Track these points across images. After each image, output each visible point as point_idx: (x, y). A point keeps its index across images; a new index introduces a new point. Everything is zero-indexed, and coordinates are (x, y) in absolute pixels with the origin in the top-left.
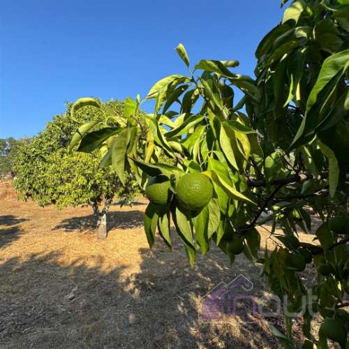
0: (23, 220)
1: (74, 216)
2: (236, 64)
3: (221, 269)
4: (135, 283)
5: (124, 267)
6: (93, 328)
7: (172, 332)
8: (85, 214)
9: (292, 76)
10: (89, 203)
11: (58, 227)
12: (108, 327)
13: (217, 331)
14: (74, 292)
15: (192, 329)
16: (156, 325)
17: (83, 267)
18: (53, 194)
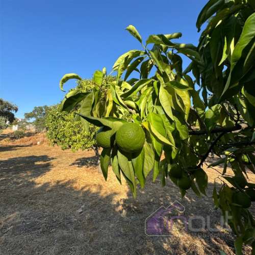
0: (53, 159)
1: (83, 156)
2: (179, 36)
3: (189, 201)
4: (123, 206)
5: (115, 194)
6: (94, 234)
7: (149, 244)
8: (90, 156)
9: (225, 38)
10: (92, 148)
11: (73, 164)
12: (104, 235)
13: (185, 249)
14: (83, 208)
15: (164, 244)
16: (138, 238)
17: (88, 192)
18: (69, 141)
